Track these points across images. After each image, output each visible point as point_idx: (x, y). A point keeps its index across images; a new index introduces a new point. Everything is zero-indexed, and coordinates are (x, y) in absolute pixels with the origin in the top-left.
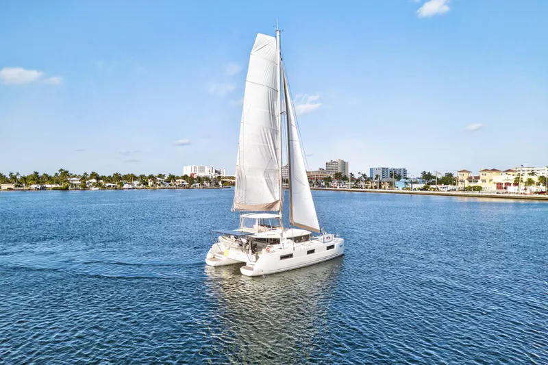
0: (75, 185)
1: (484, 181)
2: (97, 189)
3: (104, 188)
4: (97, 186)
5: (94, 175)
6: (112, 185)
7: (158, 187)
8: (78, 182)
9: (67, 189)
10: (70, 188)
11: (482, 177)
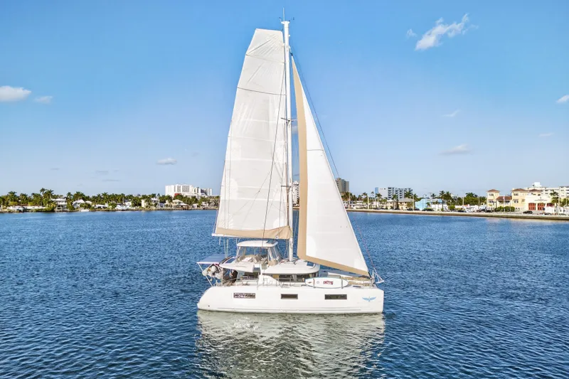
0: (62, 206)
1: (516, 201)
2: (87, 210)
3: (94, 210)
4: (85, 208)
5: (79, 196)
6: (102, 206)
7: (154, 208)
8: (64, 203)
9: (53, 211)
10: (56, 210)
11: (514, 197)
